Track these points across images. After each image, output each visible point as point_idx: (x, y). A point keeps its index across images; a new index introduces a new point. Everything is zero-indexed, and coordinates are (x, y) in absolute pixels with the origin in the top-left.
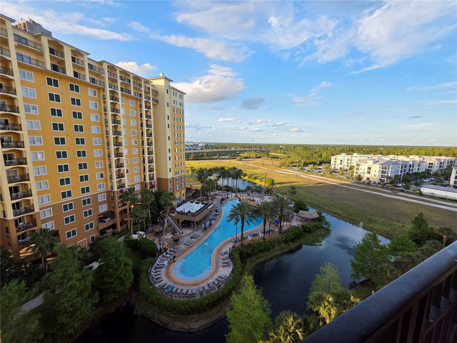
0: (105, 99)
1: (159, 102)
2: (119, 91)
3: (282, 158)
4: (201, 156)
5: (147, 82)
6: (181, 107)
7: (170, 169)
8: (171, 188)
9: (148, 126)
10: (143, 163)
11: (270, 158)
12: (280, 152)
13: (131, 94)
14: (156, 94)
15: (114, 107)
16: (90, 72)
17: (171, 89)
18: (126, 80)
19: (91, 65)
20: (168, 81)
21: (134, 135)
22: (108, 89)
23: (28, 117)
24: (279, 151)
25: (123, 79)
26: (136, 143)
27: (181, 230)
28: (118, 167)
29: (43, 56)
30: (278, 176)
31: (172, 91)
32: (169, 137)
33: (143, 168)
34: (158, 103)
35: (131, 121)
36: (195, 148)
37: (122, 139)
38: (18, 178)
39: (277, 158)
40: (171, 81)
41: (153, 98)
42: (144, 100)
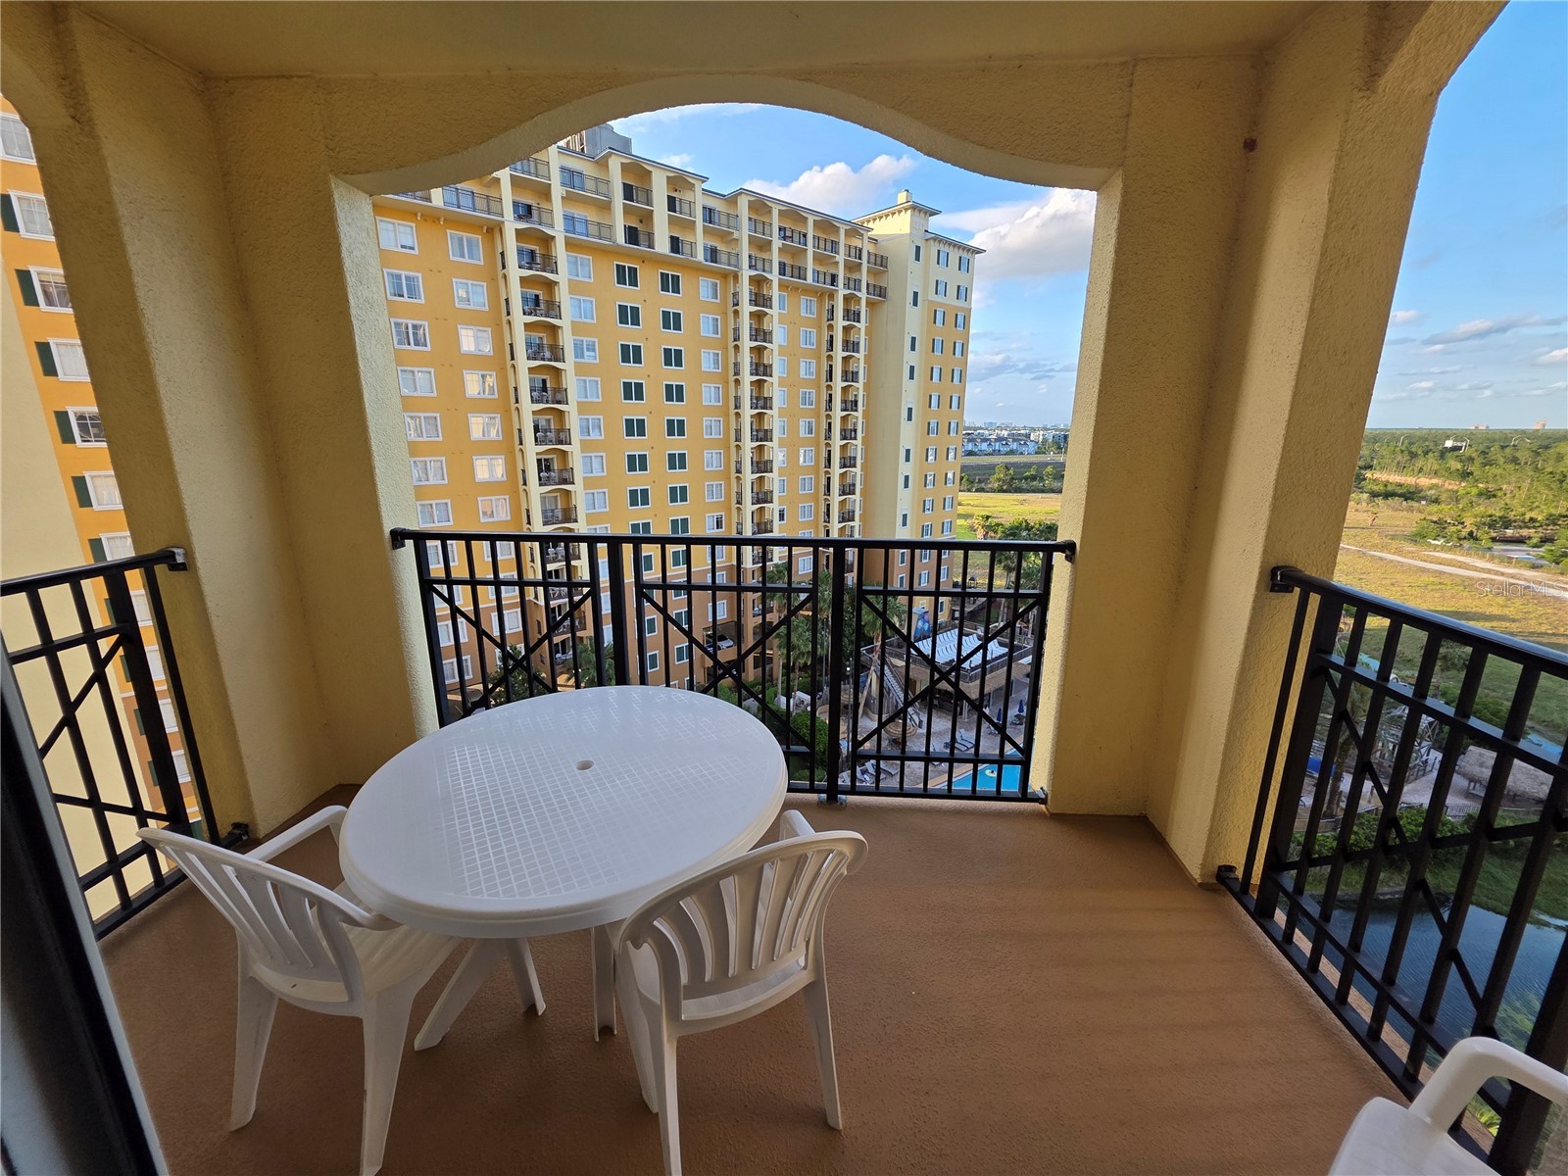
0: (737, 305)
1: (889, 293)
2: (774, 276)
3: (1443, 497)
4: (1034, 478)
5: (855, 230)
6: (961, 303)
7: (905, 516)
8: (902, 578)
9: (850, 376)
10: (825, 494)
11: (1366, 496)
12: (1436, 467)
13: (805, 279)
14: (882, 266)
15: (759, 323)
16: (706, 231)
17: (932, 242)
18: (796, 237)
19: (710, 209)
20: (922, 215)
21: (807, 406)
22: (746, 274)
23: (580, 369)
24: (1432, 462)
25: (788, 234)
26: (810, 432)
27: (918, 715)
28: (758, 502)
29: (610, 209)
30: (1388, 582)
31: (934, 247)
32: (910, 410)
33: (823, 509)
34: (885, 297)
35: (802, 364)
36: (1014, 446)
37: (775, 421)
38: (559, 514)
39: (1410, 495)
40: (934, 213)
41: (871, 282)
42: (842, 292)
